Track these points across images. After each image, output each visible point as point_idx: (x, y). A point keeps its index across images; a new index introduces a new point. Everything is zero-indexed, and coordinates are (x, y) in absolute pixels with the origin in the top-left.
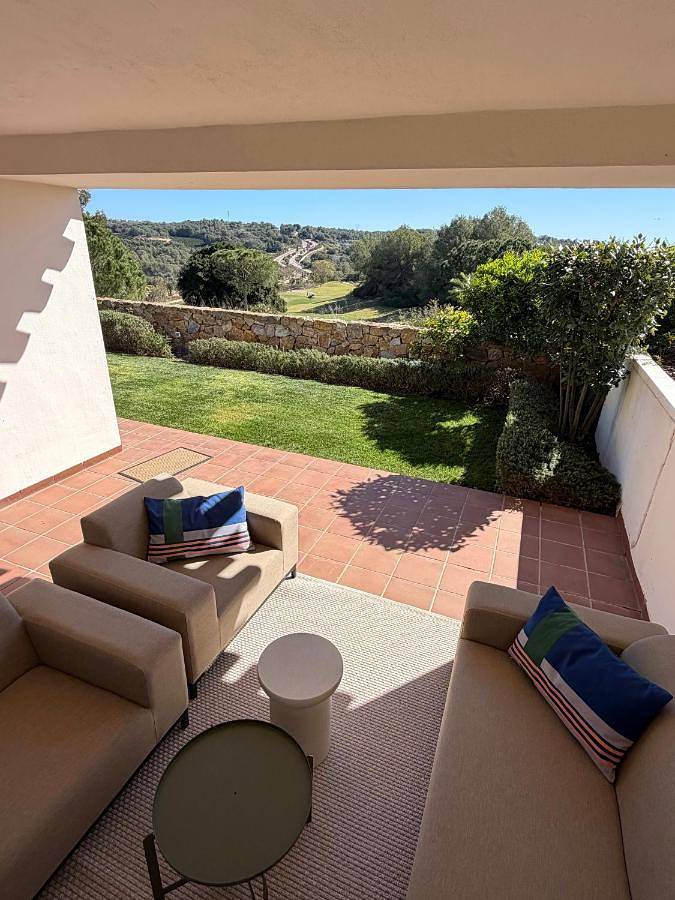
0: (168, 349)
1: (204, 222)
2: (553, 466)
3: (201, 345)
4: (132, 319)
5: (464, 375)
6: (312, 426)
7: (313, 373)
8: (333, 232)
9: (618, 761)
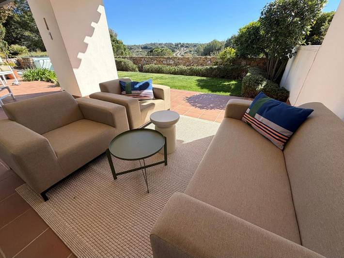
0: (137, 69)
1: (151, 44)
2: (263, 85)
3: (147, 67)
4: (126, 60)
5: (232, 69)
6: (180, 84)
7: (182, 73)
8: (191, 45)
9: (285, 141)
